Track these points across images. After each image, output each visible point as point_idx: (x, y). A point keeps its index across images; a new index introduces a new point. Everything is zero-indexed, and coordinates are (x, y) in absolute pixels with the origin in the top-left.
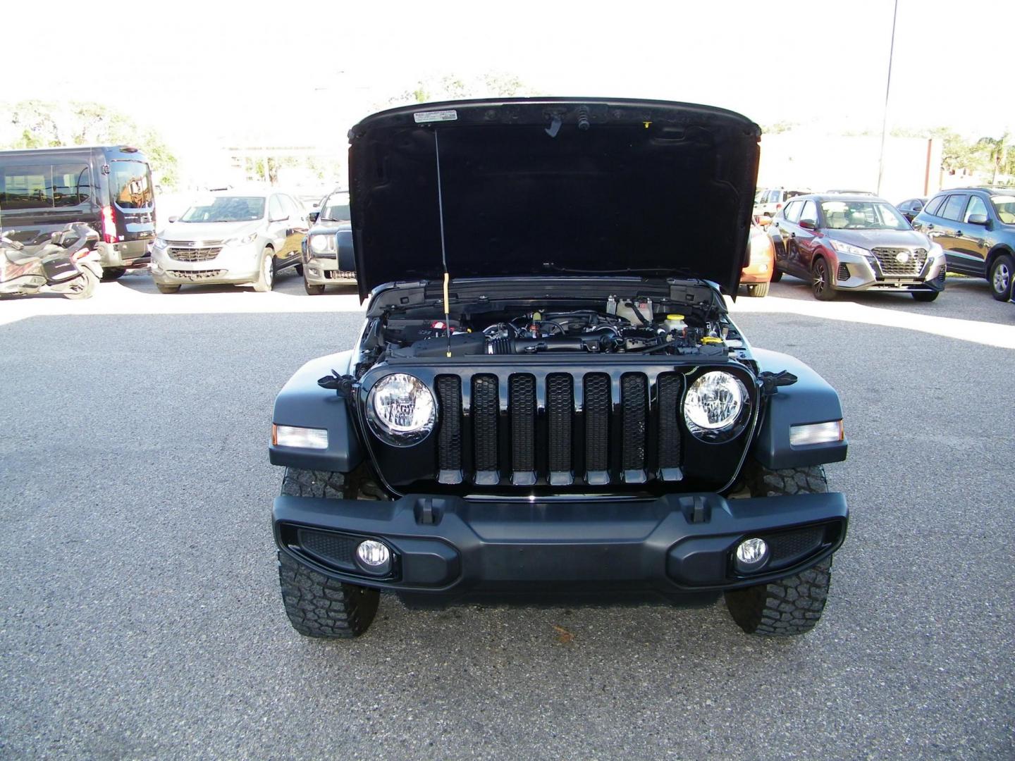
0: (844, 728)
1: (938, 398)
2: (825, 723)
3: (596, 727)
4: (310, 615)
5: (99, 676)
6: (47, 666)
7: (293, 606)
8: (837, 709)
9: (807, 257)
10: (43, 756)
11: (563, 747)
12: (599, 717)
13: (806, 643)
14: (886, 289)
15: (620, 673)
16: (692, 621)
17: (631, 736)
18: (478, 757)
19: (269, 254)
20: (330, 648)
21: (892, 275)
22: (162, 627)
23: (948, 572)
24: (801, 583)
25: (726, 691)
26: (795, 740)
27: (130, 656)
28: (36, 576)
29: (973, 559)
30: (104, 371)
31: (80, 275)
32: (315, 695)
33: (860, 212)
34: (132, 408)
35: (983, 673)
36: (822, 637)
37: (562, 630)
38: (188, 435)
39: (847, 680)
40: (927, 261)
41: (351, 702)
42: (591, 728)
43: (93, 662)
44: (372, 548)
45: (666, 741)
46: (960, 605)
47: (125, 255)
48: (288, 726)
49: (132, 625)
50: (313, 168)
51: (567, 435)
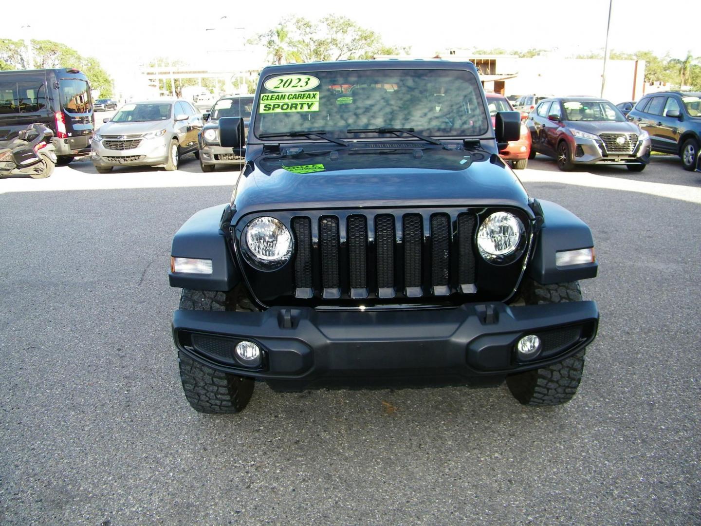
0: (595, 471)
1: (649, 237)
2: (581, 468)
3: (415, 475)
4: (203, 397)
5: (49, 445)
6: (11, 439)
7: (190, 391)
8: (589, 458)
9: (553, 141)
10: (6, 506)
11: (391, 491)
12: (417, 467)
13: (565, 410)
14: (609, 163)
15: (431, 435)
16: (482, 396)
17: (440, 481)
18: (328, 499)
19: (175, 144)
20: (219, 421)
21: (614, 153)
22: (96, 408)
23: (664, 358)
24: (563, 368)
25: (509, 446)
26: (560, 481)
27: (72, 430)
28: (4, 373)
29: (681, 348)
30: (58, 227)
31: (40, 161)
32: (208, 456)
33: (590, 109)
34: (77, 252)
35: (693, 429)
36: (576, 406)
37: (388, 405)
38: (117, 270)
39: (596, 437)
40: (638, 143)
41: (235, 460)
42: (411, 476)
43: (45, 435)
44: (246, 347)
45: (467, 484)
46: (673, 382)
47: (72, 147)
48: (189, 478)
49: (74, 408)
50: (206, 86)
51: (391, 261)
